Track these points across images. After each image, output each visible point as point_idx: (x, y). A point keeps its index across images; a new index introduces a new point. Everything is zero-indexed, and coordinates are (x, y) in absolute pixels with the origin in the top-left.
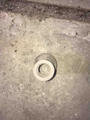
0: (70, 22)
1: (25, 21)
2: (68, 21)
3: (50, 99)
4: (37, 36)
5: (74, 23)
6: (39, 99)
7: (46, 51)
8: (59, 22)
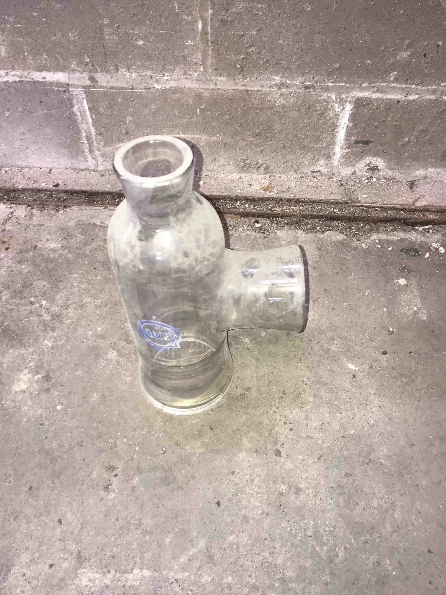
0: (106, 208)
1: (31, 213)
2: (102, 208)
3: (55, 309)
4: (49, 228)
5: (111, 210)
6: (35, 310)
7: (60, 246)
8: (86, 209)
